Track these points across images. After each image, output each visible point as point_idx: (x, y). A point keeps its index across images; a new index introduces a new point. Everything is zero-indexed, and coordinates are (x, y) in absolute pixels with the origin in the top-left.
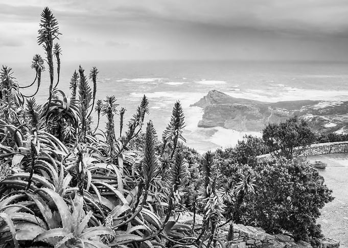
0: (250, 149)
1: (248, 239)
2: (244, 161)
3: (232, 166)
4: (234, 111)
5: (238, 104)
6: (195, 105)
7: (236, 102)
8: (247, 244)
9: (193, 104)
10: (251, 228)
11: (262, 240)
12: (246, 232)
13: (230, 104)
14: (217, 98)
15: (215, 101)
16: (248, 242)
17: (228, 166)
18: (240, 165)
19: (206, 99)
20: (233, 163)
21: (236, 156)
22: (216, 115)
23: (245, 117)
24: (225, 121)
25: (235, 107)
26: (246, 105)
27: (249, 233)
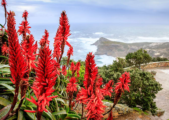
0: (120, 64)
1: (120, 111)
2: (117, 70)
3: (111, 73)
4: (112, 47)
5: (113, 44)
6: (93, 44)
7: (113, 43)
8: (119, 113)
9: (92, 44)
10: (121, 105)
11: (127, 111)
12: (119, 107)
13: (110, 44)
14: (104, 41)
15: (103, 43)
16: (120, 112)
17: (109, 73)
18: (115, 73)
19: (98, 42)
20: (111, 71)
21: (112, 68)
22: (103, 49)
23: (117, 50)
24: (107, 52)
25: (112, 45)
26: (117, 44)
27: (120, 108)
